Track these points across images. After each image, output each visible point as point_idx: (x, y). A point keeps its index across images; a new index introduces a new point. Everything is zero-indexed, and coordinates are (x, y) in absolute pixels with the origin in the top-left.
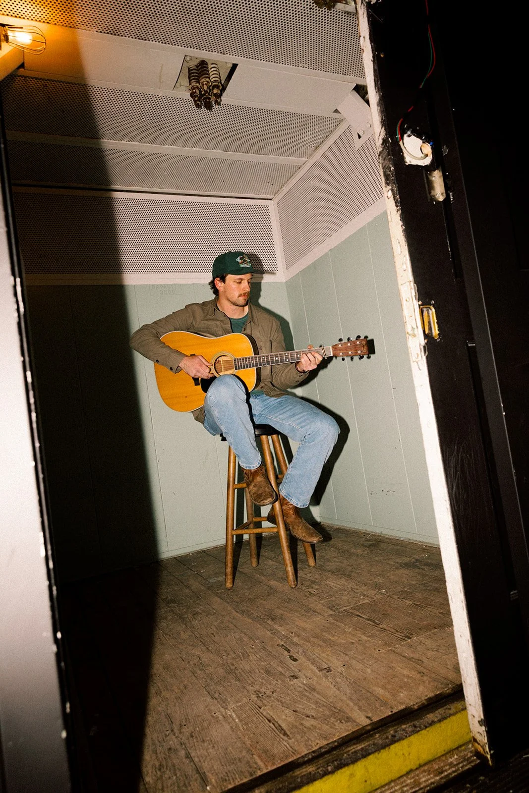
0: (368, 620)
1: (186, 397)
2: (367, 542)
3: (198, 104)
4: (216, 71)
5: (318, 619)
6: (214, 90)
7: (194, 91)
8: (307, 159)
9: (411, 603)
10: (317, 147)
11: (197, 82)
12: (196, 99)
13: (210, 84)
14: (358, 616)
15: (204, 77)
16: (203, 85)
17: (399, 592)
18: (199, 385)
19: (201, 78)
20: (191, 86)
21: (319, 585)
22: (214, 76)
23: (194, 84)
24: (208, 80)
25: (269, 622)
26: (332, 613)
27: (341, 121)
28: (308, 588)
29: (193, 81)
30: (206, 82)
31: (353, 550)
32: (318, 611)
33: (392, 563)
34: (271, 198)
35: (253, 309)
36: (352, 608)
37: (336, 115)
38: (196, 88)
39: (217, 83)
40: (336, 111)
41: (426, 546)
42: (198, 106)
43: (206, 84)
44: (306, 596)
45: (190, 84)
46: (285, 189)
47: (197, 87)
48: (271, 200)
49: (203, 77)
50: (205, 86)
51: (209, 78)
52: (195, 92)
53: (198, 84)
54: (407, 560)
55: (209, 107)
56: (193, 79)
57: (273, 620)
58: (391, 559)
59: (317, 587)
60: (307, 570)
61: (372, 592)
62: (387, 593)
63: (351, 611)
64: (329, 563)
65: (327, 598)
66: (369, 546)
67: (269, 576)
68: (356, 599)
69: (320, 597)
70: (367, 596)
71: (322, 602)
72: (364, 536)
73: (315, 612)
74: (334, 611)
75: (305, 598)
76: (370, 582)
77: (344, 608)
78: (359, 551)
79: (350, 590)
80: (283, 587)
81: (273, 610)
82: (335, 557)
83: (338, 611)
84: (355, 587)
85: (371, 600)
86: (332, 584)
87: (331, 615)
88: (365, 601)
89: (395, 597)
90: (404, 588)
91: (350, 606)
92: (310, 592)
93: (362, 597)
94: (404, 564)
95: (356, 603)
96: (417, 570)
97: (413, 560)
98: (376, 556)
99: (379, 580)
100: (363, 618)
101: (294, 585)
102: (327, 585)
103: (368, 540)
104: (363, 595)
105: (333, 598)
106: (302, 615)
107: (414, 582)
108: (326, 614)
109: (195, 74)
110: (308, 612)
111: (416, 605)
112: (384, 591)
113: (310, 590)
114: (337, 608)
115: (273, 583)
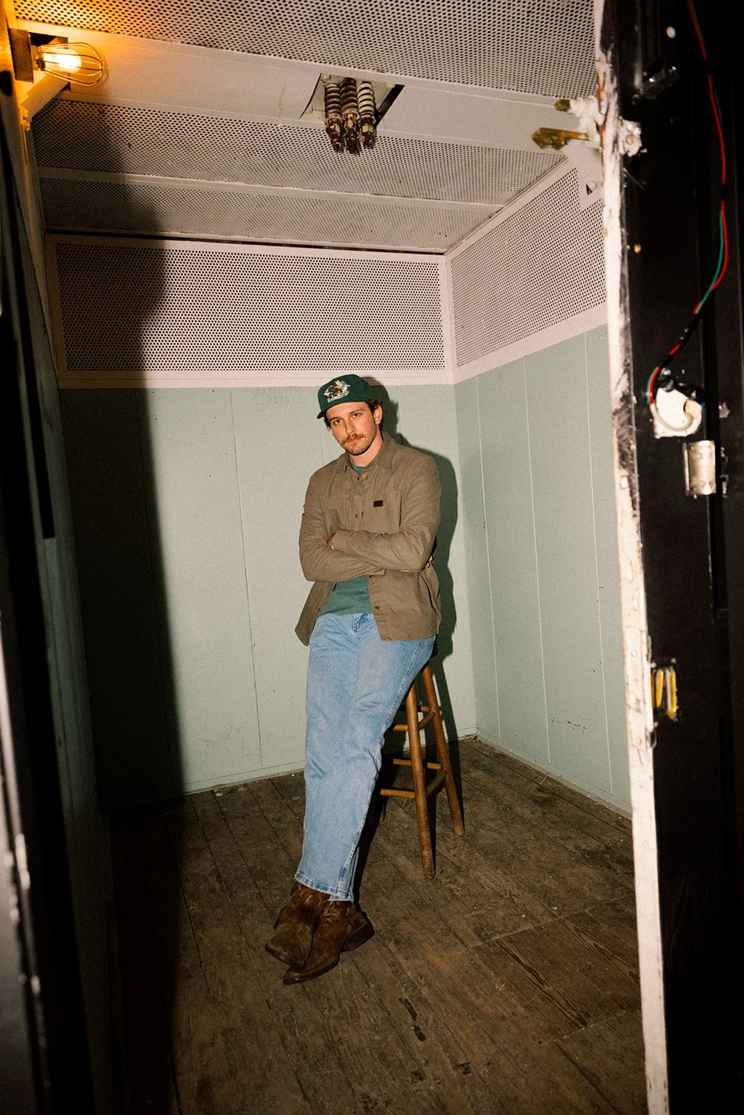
0: (530, 970)
2: (539, 794)
3: (338, 145)
4: (369, 94)
5: (458, 952)
6: (364, 127)
7: (333, 127)
8: (502, 206)
9: (592, 943)
10: (520, 192)
11: (337, 112)
12: (335, 140)
13: (358, 117)
14: (516, 958)
15: (350, 107)
16: (347, 119)
17: (576, 916)
19: (344, 108)
20: (327, 119)
21: (467, 877)
22: (365, 103)
23: (332, 116)
24: (355, 111)
25: (392, 945)
26: (480, 943)
27: (562, 159)
28: (450, 882)
29: (331, 111)
30: (352, 115)
31: (518, 809)
32: (461, 935)
33: (571, 848)
34: (442, 252)
36: (510, 940)
38: (335, 122)
39: (369, 116)
41: (623, 818)
42: (337, 148)
43: (351, 118)
44: (445, 899)
45: (327, 117)
46: (466, 244)
47: (338, 121)
48: (442, 254)
49: (346, 106)
50: (350, 121)
51: (357, 107)
52: (334, 130)
53: (338, 117)
54: (593, 844)
55: (354, 149)
56: (331, 108)
57: (397, 943)
58: (571, 838)
59: (462, 881)
60: (451, 840)
61: (539, 909)
62: (560, 915)
63: (507, 945)
64: (482, 832)
65: (475, 908)
66: (541, 803)
67: (397, 844)
68: (516, 919)
69: (464, 904)
70: (532, 916)
71: (467, 916)
72: (536, 777)
73: (456, 936)
74: (483, 940)
75: (443, 902)
76: (538, 885)
77: (498, 937)
78: (525, 811)
79: (508, 896)
80: (415, 873)
81: (398, 921)
82: (492, 819)
83: (488, 941)
84: (515, 891)
85: (536, 925)
86: (483, 878)
87: (478, 948)
88: (529, 927)
89: (571, 925)
90: (585, 907)
91: (505, 932)
92: (452, 891)
93: (524, 916)
94: (589, 853)
95: (514, 928)
96: (606, 870)
97: (602, 847)
98: (550, 828)
99: (550, 882)
100: (522, 964)
101: (431, 876)
102: (477, 879)
103: (541, 789)
104: (526, 912)
105: (483, 911)
106: (438, 941)
107: (599, 898)
108: (471, 945)
109: (335, 99)
110: (447, 935)
111: (599, 949)
112: (555, 908)
113: (452, 886)
114: (487, 935)
115: (402, 861)
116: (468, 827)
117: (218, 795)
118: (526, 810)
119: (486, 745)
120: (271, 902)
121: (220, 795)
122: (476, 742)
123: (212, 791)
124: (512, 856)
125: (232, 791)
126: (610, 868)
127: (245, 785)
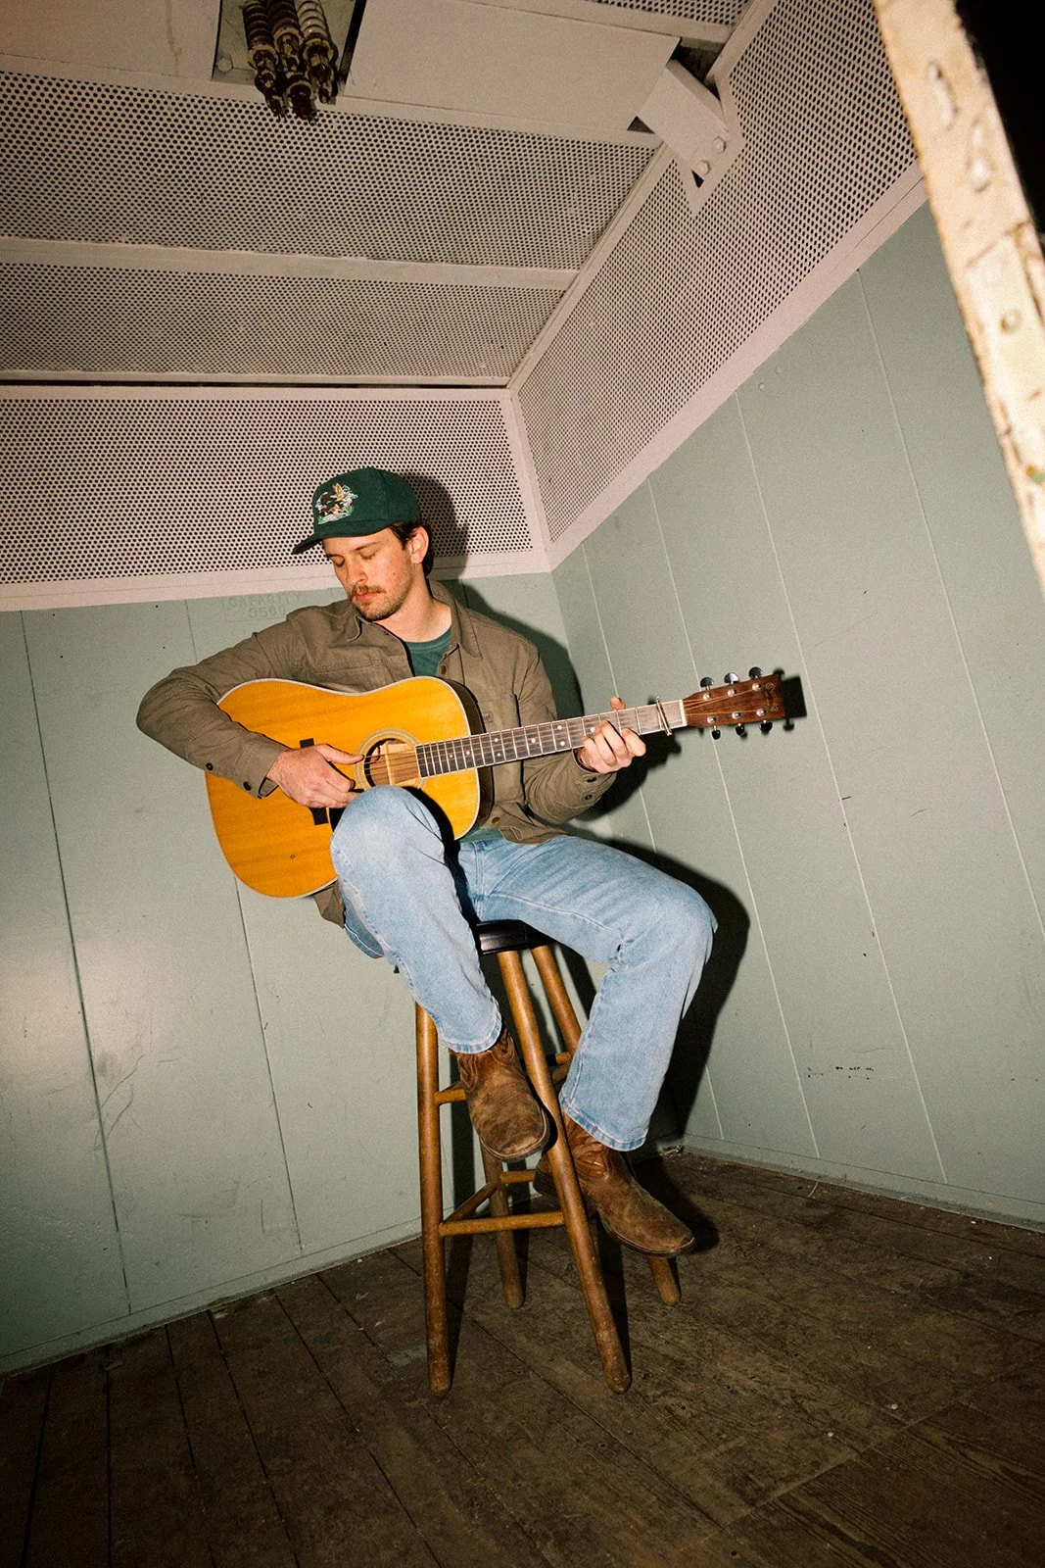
1: (293, 857)
2: (812, 1212)
3: (278, 103)
4: (316, 10)
5: (701, 1540)
6: (313, 59)
7: (262, 64)
8: (577, 271)
10: (598, 235)
11: (266, 39)
12: (270, 89)
13: (302, 42)
14: (833, 1530)
15: (285, 26)
16: (283, 45)
17: (945, 1413)
18: (327, 822)
19: (274, 29)
20: (252, 53)
21: (696, 1378)
22: (309, 23)
23: (260, 47)
24: (295, 32)
26: (746, 1511)
27: (651, 154)
28: (665, 1394)
29: (256, 39)
30: (289, 37)
31: (777, 1242)
32: (700, 1499)
33: (895, 1288)
34: (503, 382)
35: (465, 618)
36: (811, 1492)
37: (638, 139)
38: (265, 56)
39: (319, 40)
40: (637, 125)
41: (979, 1222)
42: (278, 109)
43: (288, 42)
44: (658, 1428)
45: (250, 47)
46: (534, 356)
47: (268, 54)
48: (503, 386)
49: (280, 22)
50: (287, 46)
51: (297, 27)
52: (265, 68)
53: (269, 46)
54: (937, 1275)
55: (306, 109)
56: (256, 34)
57: (561, 1541)
58: (890, 1271)
59: (689, 1388)
60: (656, 1316)
61: (859, 1414)
62: (908, 1418)
63: (805, 1503)
64: (716, 1291)
65: (724, 1436)
66: (819, 1225)
67: (553, 1341)
68: (815, 1443)
69: (700, 1433)
70: (848, 1432)
71: (709, 1456)
72: (800, 1188)
73: (693, 1505)
74: (752, 1503)
75: (656, 1436)
76: (845, 1367)
77: (783, 1490)
78: (794, 1244)
79: (789, 1401)
80: (591, 1388)
81: (562, 1493)
82: (729, 1267)
83: (763, 1503)
84: (802, 1387)
85: (862, 1450)
86: (732, 1373)
87: (744, 1520)
88: (845, 1455)
89: (937, 1437)
90: (956, 1393)
91: (797, 1476)
92: (670, 1411)
93: (831, 1435)
94: (933, 1291)
95: (817, 1465)
96: (978, 1316)
97: (955, 1276)
98: (844, 1262)
99: (871, 1359)
100: (852, 1543)
101: (622, 1384)
102: (719, 1379)
103: (812, 1204)
104: (834, 1424)
105: (741, 1441)
106: (653, 1522)
107: (980, 1370)
108: (727, 1519)
109: (260, 22)
110: (670, 1505)
111: (1017, 1478)
112: (894, 1407)
113: (670, 1401)
114: (760, 1489)
115: (565, 1371)
116: (686, 1288)
117: (218, 1316)
118: (792, 1241)
119: (702, 1158)
120: (290, 1499)
121: (223, 1315)
122: (683, 1156)
123: (208, 1312)
124: (782, 1323)
125: (244, 1305)
126: (982, 1310)
127: (272, 1291)
